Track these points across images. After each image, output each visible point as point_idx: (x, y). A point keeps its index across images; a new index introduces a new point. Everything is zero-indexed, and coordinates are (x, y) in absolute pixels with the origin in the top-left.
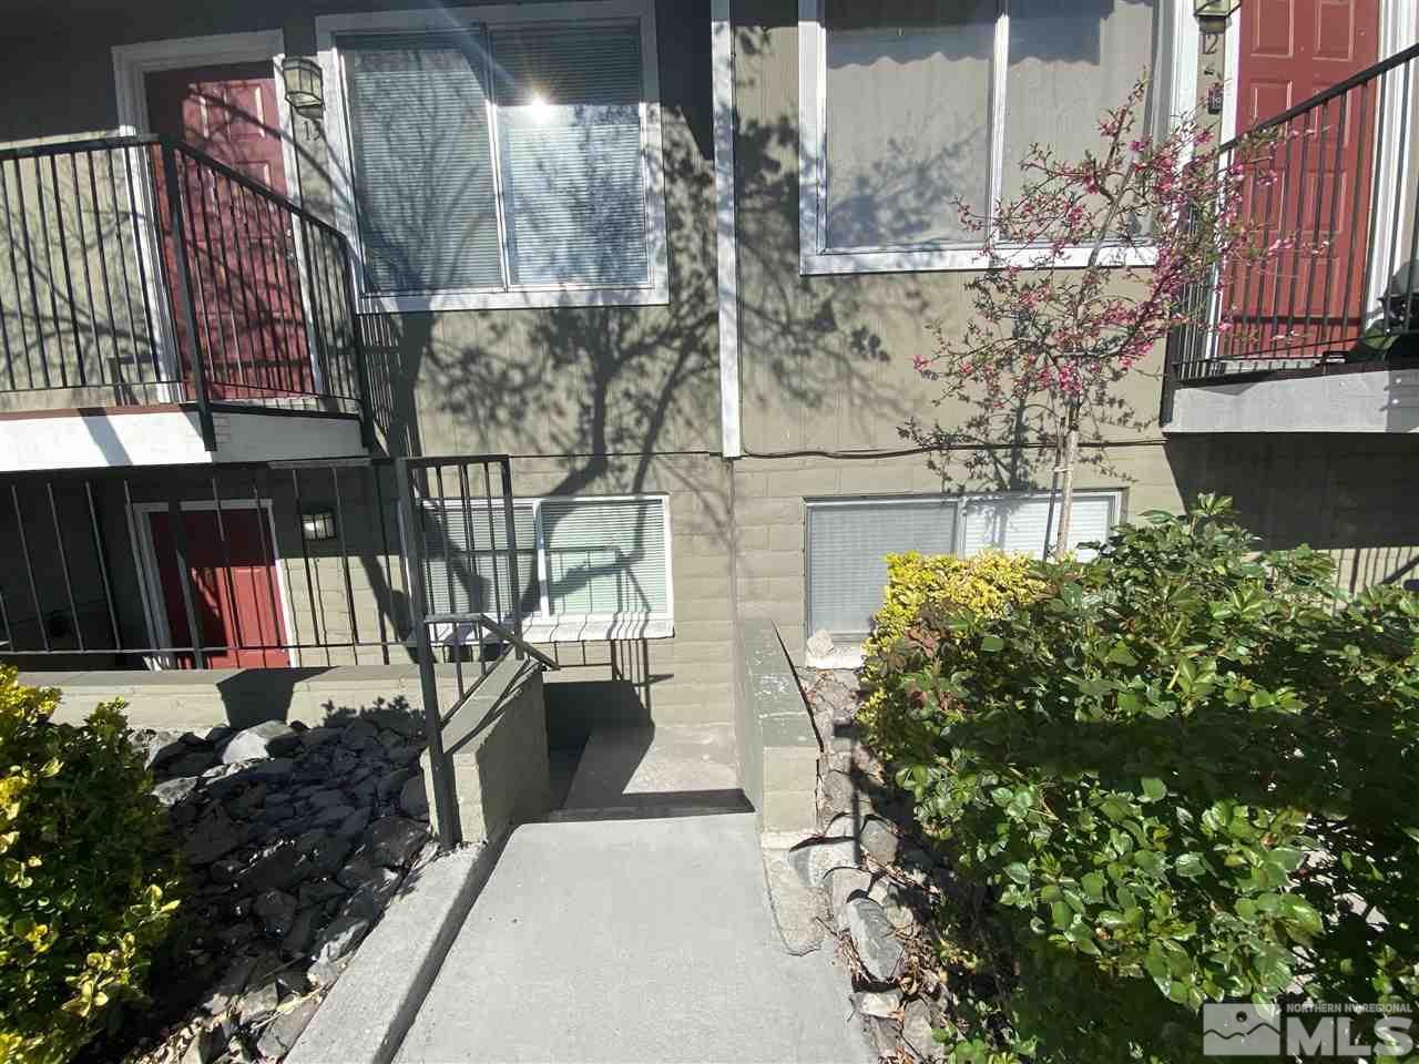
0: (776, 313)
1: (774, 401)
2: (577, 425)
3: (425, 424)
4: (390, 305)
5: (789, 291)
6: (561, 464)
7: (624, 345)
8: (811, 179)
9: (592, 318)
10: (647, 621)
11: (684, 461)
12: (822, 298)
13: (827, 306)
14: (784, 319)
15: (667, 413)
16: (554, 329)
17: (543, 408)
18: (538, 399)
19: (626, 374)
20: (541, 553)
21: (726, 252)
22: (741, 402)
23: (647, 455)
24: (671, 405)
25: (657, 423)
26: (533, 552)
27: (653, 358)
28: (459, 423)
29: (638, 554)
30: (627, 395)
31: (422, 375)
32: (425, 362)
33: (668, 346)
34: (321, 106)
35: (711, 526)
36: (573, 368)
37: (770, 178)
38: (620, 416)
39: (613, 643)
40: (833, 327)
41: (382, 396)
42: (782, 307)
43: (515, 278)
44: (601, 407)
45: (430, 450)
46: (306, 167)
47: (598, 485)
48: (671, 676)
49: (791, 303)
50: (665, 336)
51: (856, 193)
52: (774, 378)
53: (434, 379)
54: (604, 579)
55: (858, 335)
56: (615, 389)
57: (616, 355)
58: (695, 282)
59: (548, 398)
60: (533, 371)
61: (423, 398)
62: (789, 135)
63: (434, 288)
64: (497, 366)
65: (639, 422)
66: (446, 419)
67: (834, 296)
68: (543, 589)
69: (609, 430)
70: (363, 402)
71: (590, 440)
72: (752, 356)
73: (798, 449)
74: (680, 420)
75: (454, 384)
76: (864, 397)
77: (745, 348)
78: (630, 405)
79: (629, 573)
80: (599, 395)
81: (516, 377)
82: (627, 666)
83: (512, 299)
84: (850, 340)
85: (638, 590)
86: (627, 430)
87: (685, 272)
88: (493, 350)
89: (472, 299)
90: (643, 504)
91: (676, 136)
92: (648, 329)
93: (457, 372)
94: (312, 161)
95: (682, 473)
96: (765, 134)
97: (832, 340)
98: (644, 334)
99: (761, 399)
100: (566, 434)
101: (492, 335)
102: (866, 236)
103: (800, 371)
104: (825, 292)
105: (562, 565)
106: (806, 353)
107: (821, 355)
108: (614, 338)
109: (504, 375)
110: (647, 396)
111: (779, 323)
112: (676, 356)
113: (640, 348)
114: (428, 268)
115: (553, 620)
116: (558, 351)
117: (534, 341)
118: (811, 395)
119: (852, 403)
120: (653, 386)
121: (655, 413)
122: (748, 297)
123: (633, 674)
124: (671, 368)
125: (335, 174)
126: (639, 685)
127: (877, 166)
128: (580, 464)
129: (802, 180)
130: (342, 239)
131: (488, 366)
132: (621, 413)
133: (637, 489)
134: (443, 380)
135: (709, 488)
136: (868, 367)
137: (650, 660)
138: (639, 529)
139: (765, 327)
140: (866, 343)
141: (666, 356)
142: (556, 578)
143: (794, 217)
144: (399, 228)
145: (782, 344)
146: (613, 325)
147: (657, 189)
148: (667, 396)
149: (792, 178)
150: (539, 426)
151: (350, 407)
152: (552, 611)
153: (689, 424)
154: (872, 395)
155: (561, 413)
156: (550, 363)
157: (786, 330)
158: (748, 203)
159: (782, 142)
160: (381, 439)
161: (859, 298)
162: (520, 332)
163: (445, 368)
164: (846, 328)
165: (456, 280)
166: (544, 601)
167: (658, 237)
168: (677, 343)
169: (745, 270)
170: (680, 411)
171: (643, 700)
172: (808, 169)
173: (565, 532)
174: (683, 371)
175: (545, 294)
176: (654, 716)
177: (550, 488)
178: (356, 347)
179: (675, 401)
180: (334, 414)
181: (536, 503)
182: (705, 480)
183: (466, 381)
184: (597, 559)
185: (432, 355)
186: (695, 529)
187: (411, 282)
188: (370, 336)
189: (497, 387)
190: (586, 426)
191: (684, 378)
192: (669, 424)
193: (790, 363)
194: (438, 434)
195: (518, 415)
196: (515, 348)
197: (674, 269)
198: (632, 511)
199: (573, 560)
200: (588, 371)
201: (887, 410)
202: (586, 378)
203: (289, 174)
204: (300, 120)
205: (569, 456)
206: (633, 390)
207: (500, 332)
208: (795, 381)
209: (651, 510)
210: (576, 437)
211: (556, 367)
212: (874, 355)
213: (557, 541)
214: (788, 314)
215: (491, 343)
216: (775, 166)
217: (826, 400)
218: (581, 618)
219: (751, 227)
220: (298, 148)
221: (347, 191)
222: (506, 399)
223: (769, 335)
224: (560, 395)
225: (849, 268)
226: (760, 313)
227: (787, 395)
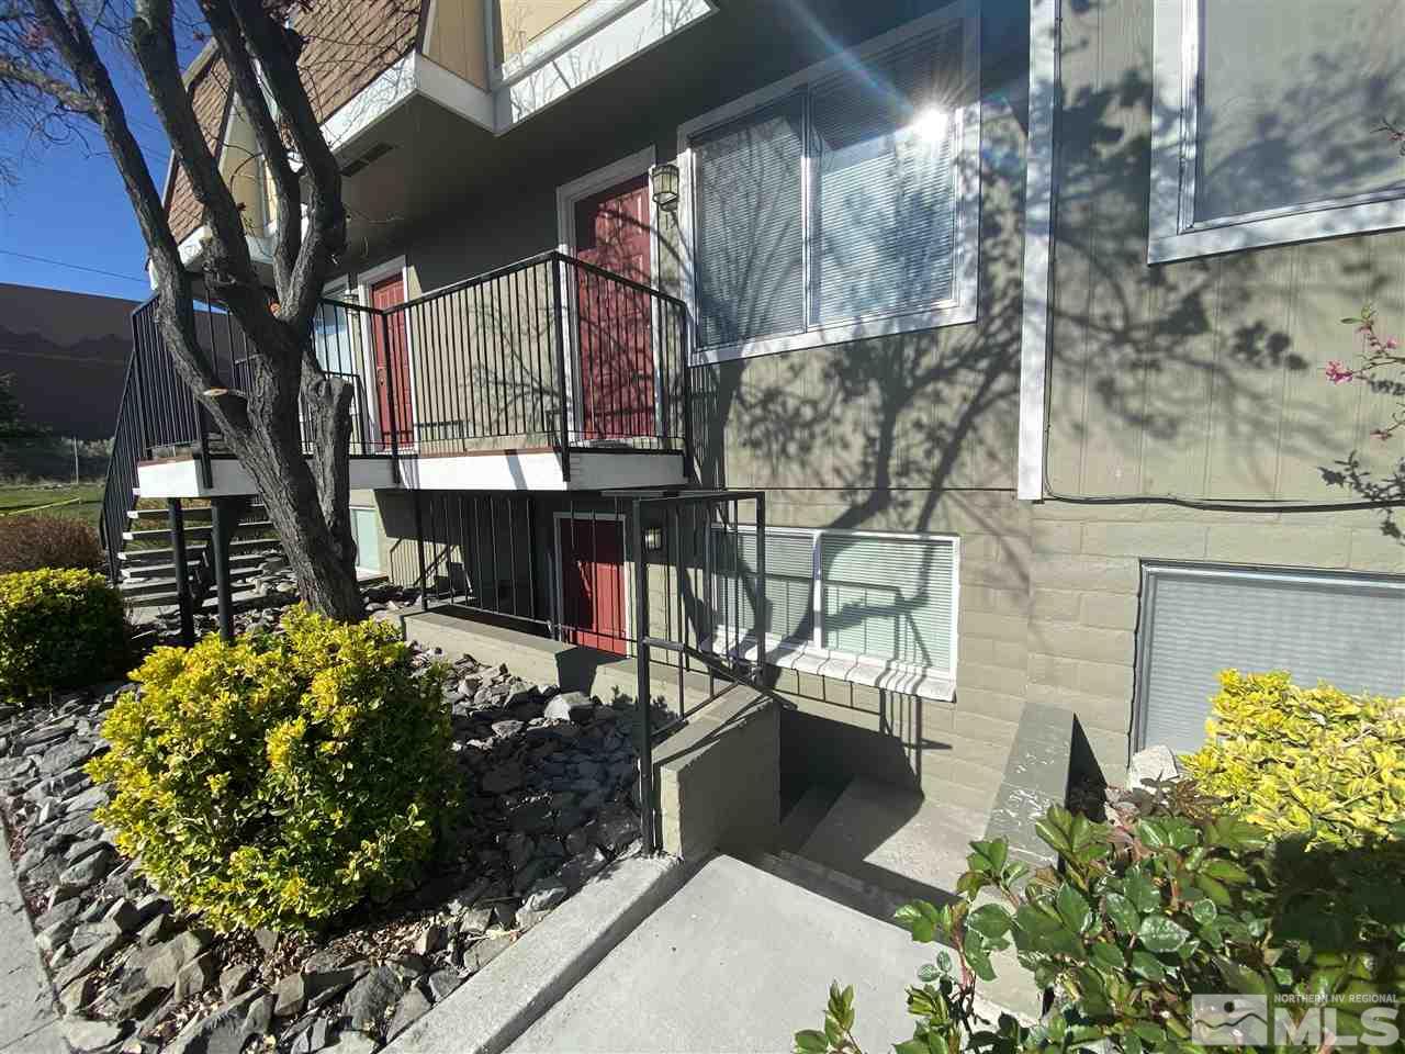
0: (1107, 318)
1: (1097, 430)
2: (861, 458)
3: (730, 457)
4: (712, 356)
5: (1130, 287)
6: (842, 497)
7: (919, 372)
8: (1175, 139)
9: (886, 346)
10: (924, 676)
11: (982, 499)
12: (1184, 290)
13: (1193, 300)
14: (1118, 324)
15: (964, 443)
16: (847, 363)
17: (829, 442)
18: (825, 432)
19: (920, 403)
20: (818, 584)
21: (1037, 254)
22: (1047, 431)
23: (936, 491)
24: (970, 435)
25: (951, 455)
26: (810, 581)
27: (951, 382)
28: (757, 457)
29: (921, 599)
30: (918, 425)
31: (731, 415)
32: (735, 405)
33: (972, 368)
34: (676, 200)
35: (1015, 581)
36: (862, 401)
37: (1106, 151)
38: (908, 448)
39: (883, 692)
40: (1202, 326)
41: (702, 435)
42: (1117, 309)
43: (815, 319)
44: (887, 440)
45: (734, 482)
46: (664, 251)
47: (878, 521)
48: (949, 747)
49: (1131, 300)
50: (967, 358)
51: (1254, 140)
52: (1099, 397)
53: (739, 417)
54: (880, 621)
55: (1247, 337)
56: (906, 419)
57: (909, 383)
58: (1012, 292)
59: (835, 431)
60: (823, 406)
61: (730, 436)
62: (1139, 90)
63: (746, 338)
64: (791, 403)
65: (929, 454)
66: (746, 453)
67: (1205, 286)
68: (818, 619)
69: (894, 463)
70: (687, 439)
71: (873, 473)
72: (1068, 375)
73: (1134, 494)
74: (981, 452)
75: (754, 423)
76: (1257, 424)
77: (1057, 365)
78: (920, 437)
79: (910, 619)
80: (886, 427)
81: (808, 412)
82: (897, 722)
83: (810, 339)
84: (1232, 342)
85: (918, 638)
86: (915, 462)
87: (1000, 283)
88: (789, 389)
89: (774, 344)
90: (931, 546)
91: (999, 132)
92: (948, 352)
93: (758, 411)
94: (668, 246)
95: (979, 513)
96: (1104, 97)
97: (1200, 346)
98: (943, 357)
99: (1080, 430)
100: (849, 467)
101: (789, 375)
102: (1273, 193)
103: (1142, 389)
104: (1185, 282)
105: (838, 600)
106: (1154, 365)
107: (1179, 366)
108: (909, 365)
109: (797, 412)
110: (942, 425)
111: (1110, 330)
112: (981, 379)
113: (938, 373)
114: (745, 319)
115: (824, 653)
116: (848, 384)
117: (827, 376)
118: (1160, 422)
119: (1232, 431)
120: (948, 414)
121: (949, 445)
122: (1066, 302)
123: (904, 731)
124: (973, 393)
125: (683, 253)
126: (910, 746)
128: (861, 498)
129: (1156, 143)
130: (683, 305)
131: (784, 405)
132: (910, 443)
133: (922, 527)
134: (747, 419)
135: (1012, 531)
136: (1268, 380)
137: (924, 722)
138: (924, 574)
139: (1087, 338)
140: (1261, 345)
141: (967, 382)
142: (832, 610)
143: (1141, 191)
144: (725, 288)
145: (1115, 356)
146: (909, 352)
147: (970, 197)
148: (966, 423)
149: (1142, 144)
150: (824, 459)
151: (678, 444)
152: (824, 643)
153: (992, 456)
154: (1269, 419)
155: (846, 446)
156: (840, 396)
157: (1121, 338)
158: (1071, 190)
159: (1127, 103)
160: (697, 469)
161: (1252, 283)
162: (815, 368)
163: (749, 407)
164: (1226, 328)
165: (764, 328)
166: (817, 632)
167: (968, 250)
168: (983, 364)
169: (1062, 272)
170: (981, 442)
171: (913, 763)
172: (1166, 127)
173: (845, 565)
174: (989, 395)
175: (839, 331)
176: (925, 784)
177: (830, 521)
178: (687, 395)
179: (975, 429)
180: (668, 451)
181: (817, 533)
182: (1008, 523)
183: (763, 419)
184: (877, 598)
185: (740, 398)
186: (990, 580)
187: (732, 333)
188: (697, 384)
189: (792, 422)
190: (870, 459)
191: (990, 403)
192: (965, 456)
193: (1126, 381)
194: (741, 468)
195: (805, 448)
196: (810, 385)
197: (985, 282)
198: (917, 551)
199: (851, 596)
200: (878, 402)
201: (1301, 441)
202: (874, 410)
203: (654, 263)
204: (663, 213)
205: (850, 489)
206: (925, 419)
207: (796, 371)
208: (1134, 404)
209: (940, 552)
210: (859, 470)
211: (845, 401)
212: (1276, 361)
213: (835, 573)
214: (1126, 316)
215: (789, 382)
216: (1115, 134)
217: (1183, 429)
218: (851, 658)
219: (1074, 217)
220: (660, 238)
221: (689, 265)
222: (797, 434)
223: (1095, 346)
224: (846, 429)
225: (1233, 243)
226: (1083, 321)
227: (1119, 422)
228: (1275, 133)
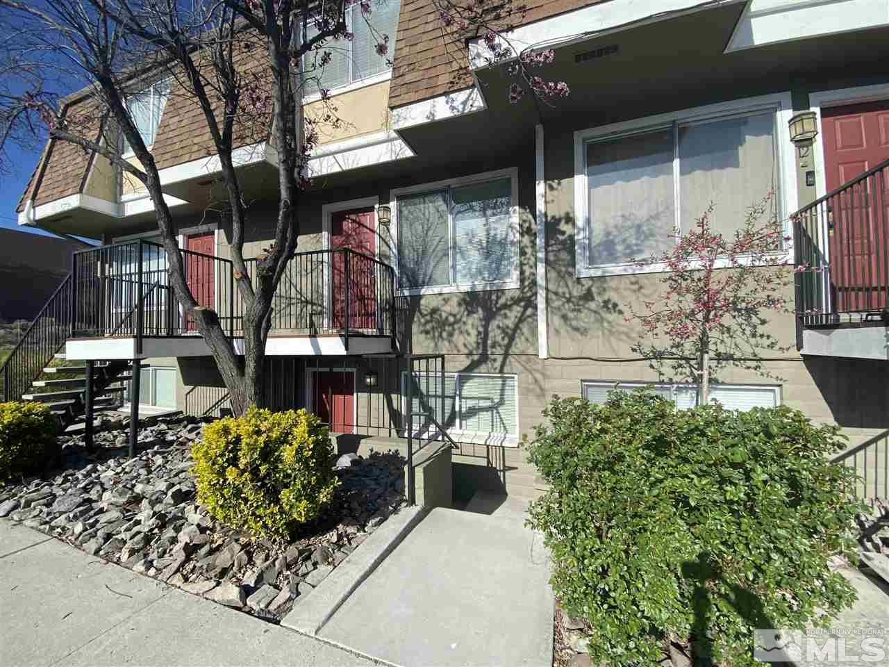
0: (564, 293)
1: (562, 331)
2: (475, 340)
3: (414, 338)
4: (406, 293)
5: (570, 284)
6: (468, 357)
7: (498, 306)
8: (580, 237)
9: (484, 295)
10: (505, 438)
11: (524, 358)
12: (586, 287)
13: (589, 290)
14: (567, 296)
15: (517, 335)
16: (468, 299)
17: (461, 332)
18: (460, 328)
19: (499, 318)
20: (457, 398)
21: (541, 269)
22: (548, 332)
23: (506, 355)
24: (519, 331)
25: (512, 339)
26: (453, 398)
27: (511, 310)
28: (427, 338)
29: (502, 402)
30: (499, 327)
31: (415, 319)
32: (417, 314)
33: (518, 305)
34: (389, 221)
35: (538, 390)
36: (475, 315)
37: (561, 238)
38: (495, 336)
39: (488, 446)
40: (593, 299)
41: (400, 328)
42: (567, 291)
43: (454, 281)
44: (486, 333)
45: (416, 350)
46: (382, 242)
47: (483, 368)
48: (517, 468)
49: (571, 288)
50: (516, 301)
51: (605, 239)
52: (562, 321)
53: (419, 321)
54: (485, 413)
55: (606, 303)
56: (494, 324)
57: (494, 309)
58: (532, 277)
59: (464, 328)
60: (458, 317)
61: (415, 328)
62: (570, 219)
63: (423, 284)
64: (444, 315)
65: (503, 339)
66: (423, 336)
67: (592, 286)
68: (458, 415)
69: (489, 342)
70: (393, 331)
71: (481, 346)
72: (552, 312)
73: (577, 356)
74: (523, 338)
75: (427, 322)
76: (610, 331)
77: (549, 309)
78: (499, 331)
79: (498, 412)
80: (486, 327)
81: (451, 319)
82: (494, 461)
83: (453, 289)
84: (602, 304)
85: (501, 420)
86: (498, 342)
87: (527, 274)
88: (443, 308)
89: (436, 290)
90: (504, 379)
91: (525, 218)
92: (509, 298)
93: (428, 318)
94: (386, 243)
95: (523, 363)
96: (559, 220)
97: (592, 305)
98: (507, 300)
99: (557, 331)
100: (470, 344)
101: (443, 302)
102: (610, 258)
103: (576, 318)
104: (587, 284)
105: (467, 405)
106: (579, 311)
107: (586, 311)
108: (494, 302)
109: (447, 318)
110: (507, 327)
111: (565, 297)
112: (522, 310)
113: (505, 306)
114: (421, 277)
115: (460, 432)
116: (469, 308)
117: (460, 304)
118: (582, 330)
119: (603, 333)
120: (510, 323)
121: (511, 335)
122: (551, 287)
123: (497, 464)
124: (519, 315)
125: (392, 245)
126: (500, 471)
127: (616, 227)
128: (476, 358)
129: (576, 238)
130: (392, 269)
131: (441, 315)
132: (495, 334)
133: (501, 371)
134: (423, 321)
135: (537, 371)
136: (612, 317)
137: (506, 459)
138: (503, 390)
139: (558, 300)
140: (610, 306)
141: (517, 309)
142: (464, 410)
143: (572, 253)
144: (412, 263)
145: (567, 306)
146: (494, 297)
147: (515, 240)
148: (517, 327)
149: (571, 237)
150: (459, 339)
151: (387, 332)
152: (461, 427)
153: (527, 340)
154: (614, 330)
155: (469, 334)
156: (466, 313)
157: (569, 300)
158: (550, 248)
159: (567, 222)
160: (398, 344)
161: (605, 286)
162: (455, 300)
163: (423, 316)
164: (599, 299)
165: (429, 282)
166: (457, 421)
167: (516, 260)
168: (522, 304)
169: (549, 275)
170: (523, 334)
171: (502, 479)
172: (578, 233)
173: (470, 388)
174: (525, 316)
175: (465, 286)
176: (508, 489)
177: (462, 368)
178: (393, 307)
179: (521, 330)
180: (382, 336)
181: (456, 375)
182: (534, 367)
183: (431, 321)
184: (483, 404)
185: (420, 311)
186: (528, 390)
187: (415, 283)
188: (398, 304)
189: (443, 324)
190: (480, 341)
191: (525, 319)
192: (517, 340)
193: (571, 315)
194: (420, 344)
195: (451, 335)
196: (452, 307)
197: (522, 273)
198: (500, 381)
199: (471, 403)
200: (481, 316)
201: (624, 337)
202: (481, 320)
203: (377, 246)
204: (382, 227)
205: (470, 354)
206: (501, 325)
207: (446, 301)
208: (574, 323)
209: (508, 381)
210: (475, 345)
211: (468, 315)
212: (615, 311)
213: (465, 393)
214: (570, 294)
215: (443, 305)
216: (563, 233)
217: (590, 332)
218: (473, 433)
219: (551, 258)
220: (380, 237)
221: (395, 251)
222: (447, 328)
223: (560, 303)
224: (469, 327)
225: (599, 273)
226: (556, 294)
227: (569, 329)
228: (611, 237)
